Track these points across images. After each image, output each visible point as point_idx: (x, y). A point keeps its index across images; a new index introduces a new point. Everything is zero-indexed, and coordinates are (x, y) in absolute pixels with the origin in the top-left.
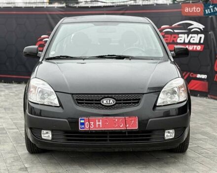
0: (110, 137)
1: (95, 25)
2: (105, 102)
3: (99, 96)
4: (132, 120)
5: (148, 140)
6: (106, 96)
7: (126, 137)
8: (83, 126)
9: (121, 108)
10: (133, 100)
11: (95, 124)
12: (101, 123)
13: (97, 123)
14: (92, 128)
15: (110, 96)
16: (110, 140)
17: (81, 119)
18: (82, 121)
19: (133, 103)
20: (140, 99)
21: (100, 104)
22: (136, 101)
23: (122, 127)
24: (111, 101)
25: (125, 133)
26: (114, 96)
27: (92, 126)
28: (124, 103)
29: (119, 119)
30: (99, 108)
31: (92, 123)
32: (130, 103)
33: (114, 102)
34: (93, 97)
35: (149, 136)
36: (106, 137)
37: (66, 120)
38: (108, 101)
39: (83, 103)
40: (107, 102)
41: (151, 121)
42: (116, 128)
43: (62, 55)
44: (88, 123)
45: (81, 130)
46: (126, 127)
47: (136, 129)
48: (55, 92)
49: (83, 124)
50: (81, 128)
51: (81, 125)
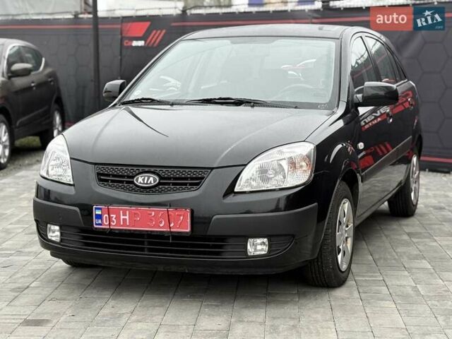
0: (150, 243)
1: (233, 43)
2: (140, 180)
3: (135, 169)
4: (180, 215)
6: (147, 169)
8: (100, 222)
9: (166, 192)
10: (192, 179)
11: (118, 218)
12: (127, 217)
13: (122, 217)
14: (114, 225)
15: (152, 170)
16: (150, 250)
17: (96, 208)
18: (99, 212)
19: (191, 184)
20: (202, 178)
21: (133, 182)
22: (196, 181)
23: (162, 227)
24: (151, 179)
26: (158, 169)
27: (113, 222)
28: (174, 184)
29: (157, 212)
30: (131, 190)
31: (114, 216)
32: (185, 184)
33: (155, 181)
34: (119, 171)
35: (221, 247)
36: (142, 243)
37: (76, 209)
38: (146, 178)
39: (107, 181)
40: (144, 180)
41: (217, 219)
42: (152, 227)
43: (144, 97)
44: (107, 216)
45: (96, 228)
46: (170, 228)
47: (187, 233)
48: (71, 158)
49: (99, 217)
50: (96, 224)
51: (96, 218)
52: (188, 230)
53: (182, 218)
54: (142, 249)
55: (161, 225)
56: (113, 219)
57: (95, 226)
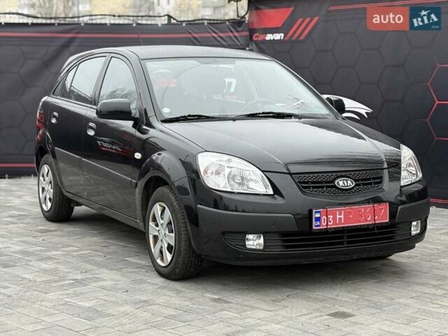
0: (348, 237)
2: (341, 183)
3: (329, 175)
4: (382, 209)
5: (391, 238)
6: (339, 174)
7: (374, 234)
9: (362, 191)
10: (374, 179)
11: (334, 219)
12: (342, 216)
13: (338, 217)
14: (331, 225)
15: (344, 174)
16: (349, 243)
17: (316, 212)
18: (318, 215)
19: (376, 183)
20: (381, 177)
21: (335, 186)
22: (378, 180)
23: (369, 221)
24: (349, 182)
25: (373, 229)
26: (348, 173)
27: (331, 222)
28: (364, 184)
29: (365, 209)
30: (334, 193)
31: (331, 217)
32: (371, 183)
36: (342, 237)
37: (291, 215)
39: (309, 187)
40: (344, 183)
41: (401, 209)
42: (361, 222)
43: (192, 114)
44: (325, 217)
45: (316, 230)
46: (375, 220)
47: (387, 223)
48: (263, 171)
49: (318, 219)
50: (315, 226)
51: (316, 221)
52: (387, 221)
53: (383, 211)
54: (342, 243)
55: (369, 219)
56: (331, 219)
57: (314, 228)
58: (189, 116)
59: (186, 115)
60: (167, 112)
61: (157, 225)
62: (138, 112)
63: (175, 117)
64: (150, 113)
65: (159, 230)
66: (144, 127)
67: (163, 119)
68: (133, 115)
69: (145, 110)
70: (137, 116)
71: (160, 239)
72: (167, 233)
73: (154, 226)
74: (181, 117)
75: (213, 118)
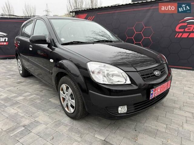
12: (159, 90)
17: (152, 91)
20: (164, 68)
31: (156, 91)
32: (163, 71)
34: (149, 72)
37: (141, 94)
38: (158, 72)
39: (145, 78)
45: (151, 99)
48: (125, 72)
51: (151, 95)
55: (166, 88)
56: (156, 93)
58: (74, 42)
59: (73, 41)
60: (63, 40)
61: (64, 93)
62: (49, 40)
63: (67, 42)
64: (56, 41)
65: (65, 96)
66: (53, 47)
67: (62, 43)
68: (47, 42)
69: (53, 39)
70: (49, 42)
71: (66, 100)
72: (70, 99)
73: (63, 93)
74: (70, 42)
75: (84, 43)
